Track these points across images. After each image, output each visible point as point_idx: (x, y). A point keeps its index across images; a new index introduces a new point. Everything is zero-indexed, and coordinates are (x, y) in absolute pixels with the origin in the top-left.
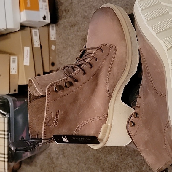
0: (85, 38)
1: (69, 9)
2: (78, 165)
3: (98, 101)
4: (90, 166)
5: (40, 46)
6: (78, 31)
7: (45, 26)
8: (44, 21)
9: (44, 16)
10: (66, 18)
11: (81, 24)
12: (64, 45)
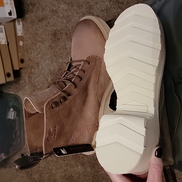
0: (55, 33)
1: (35, 2)
2: (56, 162)
3: (89, 111)
4: (69, 162)
5: (7, 43)
6: (47, 26)
7: (11, 21)
8: (11, 16)
9: (10, 11)
10: (32, 12)
11: (50, 18)
12: (33, 40)
